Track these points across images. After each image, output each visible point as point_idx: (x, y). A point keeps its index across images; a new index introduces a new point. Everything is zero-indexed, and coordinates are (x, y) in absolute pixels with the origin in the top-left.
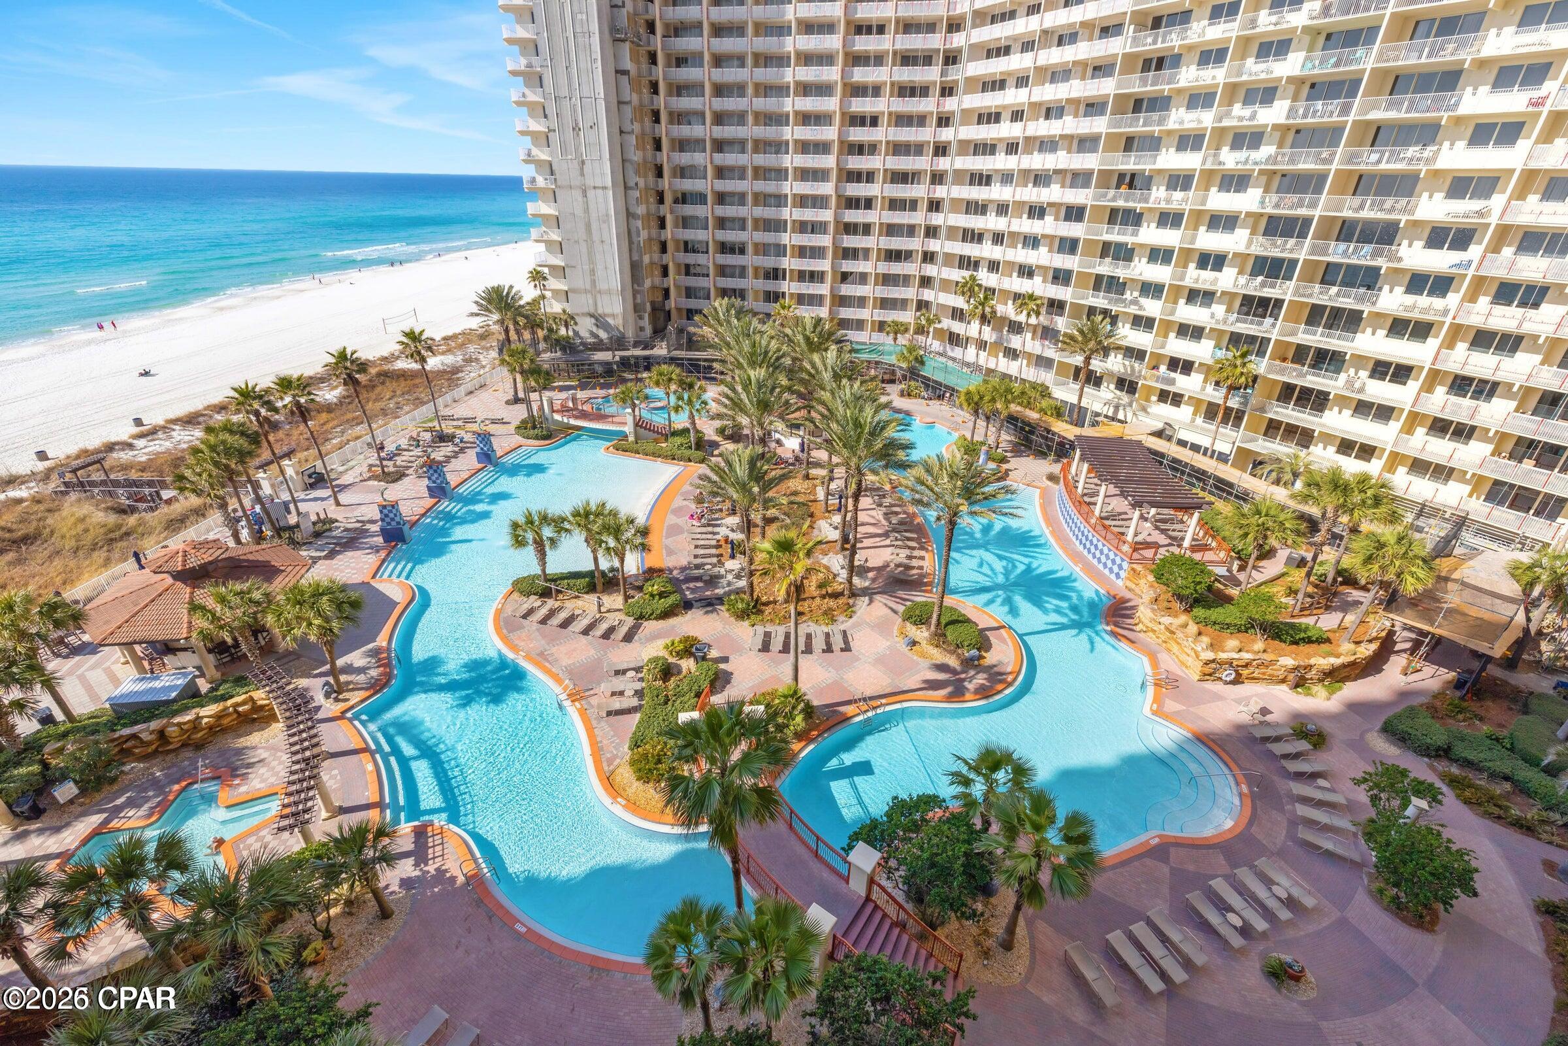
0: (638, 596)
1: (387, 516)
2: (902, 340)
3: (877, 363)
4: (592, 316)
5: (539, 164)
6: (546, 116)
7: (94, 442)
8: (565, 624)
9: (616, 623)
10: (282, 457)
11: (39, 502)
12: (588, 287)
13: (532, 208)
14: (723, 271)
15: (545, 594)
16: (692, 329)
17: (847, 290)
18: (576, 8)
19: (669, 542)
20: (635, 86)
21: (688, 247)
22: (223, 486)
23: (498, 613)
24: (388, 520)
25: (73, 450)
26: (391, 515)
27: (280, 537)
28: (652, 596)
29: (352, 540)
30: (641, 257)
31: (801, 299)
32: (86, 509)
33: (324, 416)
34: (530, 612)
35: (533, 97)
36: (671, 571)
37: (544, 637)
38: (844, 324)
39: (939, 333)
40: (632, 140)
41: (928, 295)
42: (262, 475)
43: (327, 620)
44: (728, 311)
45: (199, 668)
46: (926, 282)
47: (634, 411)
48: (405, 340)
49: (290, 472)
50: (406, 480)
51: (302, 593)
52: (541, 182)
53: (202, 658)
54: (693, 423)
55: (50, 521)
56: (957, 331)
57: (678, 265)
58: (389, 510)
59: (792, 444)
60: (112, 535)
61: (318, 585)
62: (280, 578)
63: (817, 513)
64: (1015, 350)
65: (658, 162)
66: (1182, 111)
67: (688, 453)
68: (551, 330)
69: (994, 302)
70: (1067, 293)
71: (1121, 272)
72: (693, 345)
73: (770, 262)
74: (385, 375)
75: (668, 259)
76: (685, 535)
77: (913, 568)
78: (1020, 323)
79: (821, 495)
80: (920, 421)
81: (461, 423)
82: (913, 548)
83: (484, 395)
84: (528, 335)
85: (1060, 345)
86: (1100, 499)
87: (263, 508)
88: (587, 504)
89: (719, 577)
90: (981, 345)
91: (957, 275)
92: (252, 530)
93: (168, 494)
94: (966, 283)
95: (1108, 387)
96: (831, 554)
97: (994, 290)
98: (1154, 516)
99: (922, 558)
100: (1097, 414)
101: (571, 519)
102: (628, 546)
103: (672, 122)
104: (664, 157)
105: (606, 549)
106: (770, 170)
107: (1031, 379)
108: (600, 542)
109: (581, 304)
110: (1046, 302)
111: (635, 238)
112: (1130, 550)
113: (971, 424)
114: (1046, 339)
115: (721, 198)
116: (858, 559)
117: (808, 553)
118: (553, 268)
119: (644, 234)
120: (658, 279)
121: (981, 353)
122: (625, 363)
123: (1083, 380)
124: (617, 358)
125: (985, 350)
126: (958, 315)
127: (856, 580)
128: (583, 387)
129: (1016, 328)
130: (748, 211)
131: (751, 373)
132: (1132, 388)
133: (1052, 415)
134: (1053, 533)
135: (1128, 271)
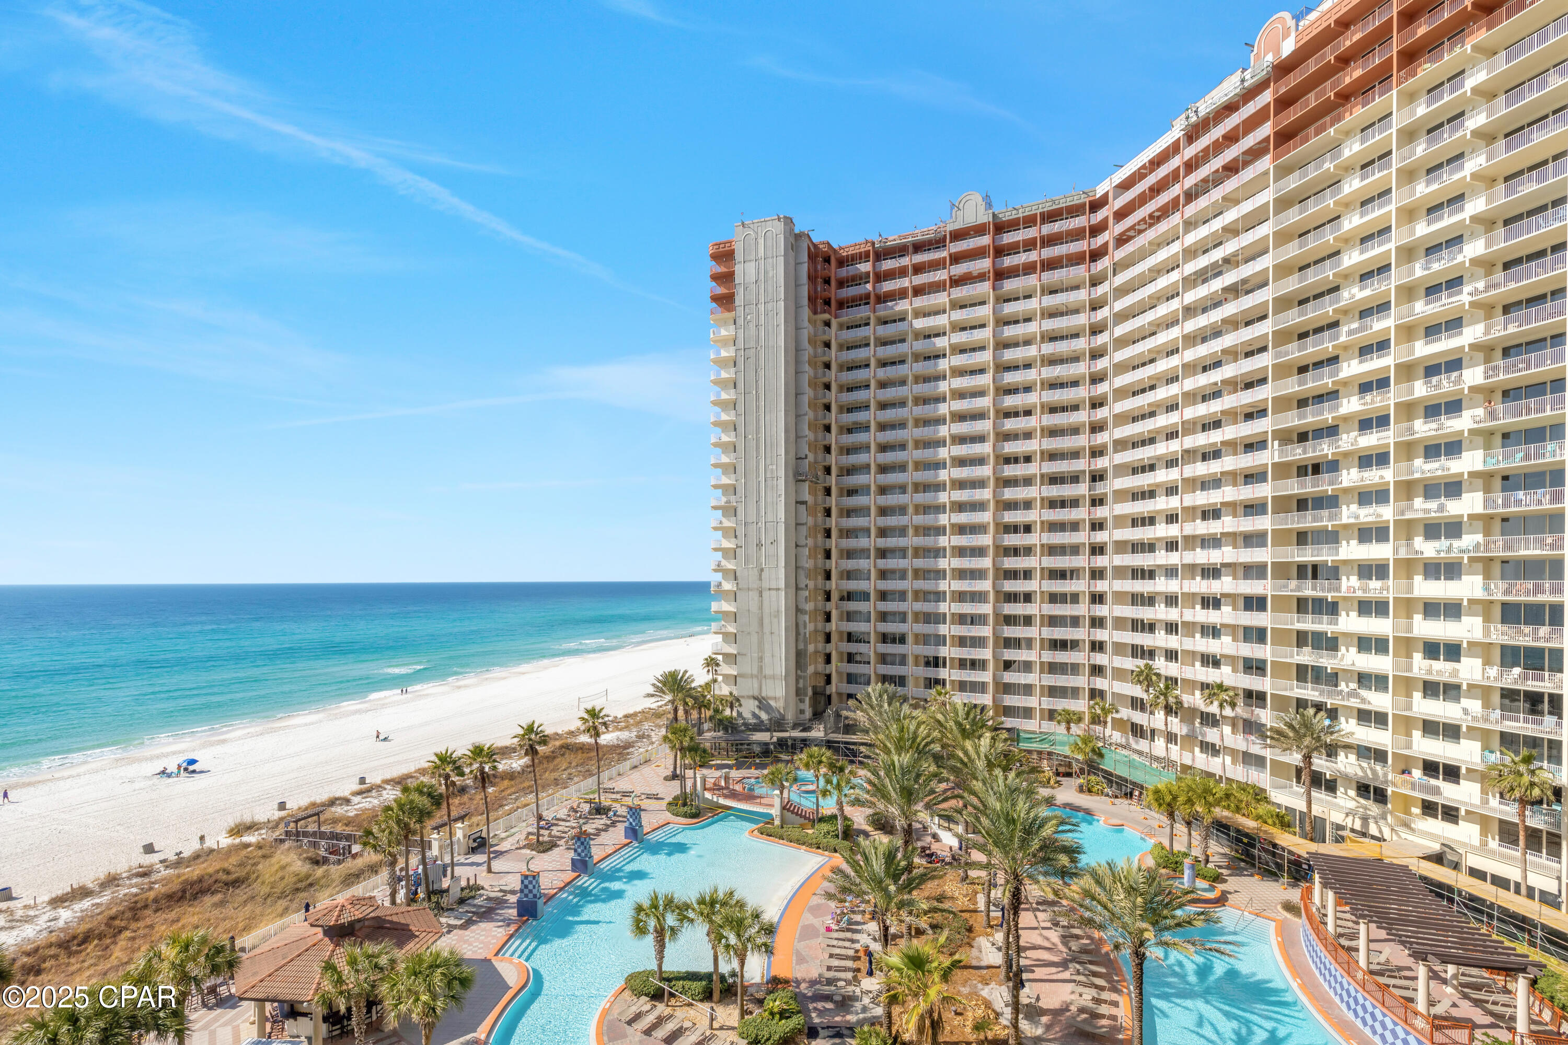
0: (756, 1012)
1: (526, 887)
2: (1076, 730)
3: (1050, 754)
4: (755, 698)
5: (726, 572)
6: (736, 537)
7: (322, 796)
8: (671, 1039)
10: (456, 820)
11: (260, 848)
12: (755, 672)
13: (715, 607)
14: (883, 659)
15: (657, 996)
16: (845, 713)
17: (1010, 677)
18: (769, 462)
19: (801, 946)
20: (811, 512)
21: (850, 637)
22: (399, 843)
23: (604, 1015)
24: (526, 891)
25: (304, 802)
26: (530, 887)
27: (429, 901)
28: (772, 1014)
29: (488, 912)
30: (806, 646)
31: (963, 686)
32: (293, 856)
33: (506, 783)
34: (637, 1018)
35: (727, 524)
36: (798, 983)
38: (1009, 711)
39: (1119, 724)
40: (806, 551)
41: (1101, 683)
42: (435, 836)
43: (435, 997)
44: (881, 696)
45: (309, 1039)
46: (1097, 671)
47: (782, 793)
48: (586, 716)
49: (459, 834)
50: (556, 851)
51: (421, 961)
52: (725, 586)
53: (316, 1027)
54: (841, 809)
55: (260, 867)
56: (1139, 722)
57: (841, 654)
58: (530, 880)
59: (949, 840)
60: (299, 885)
62: (411, 945)
63: (977, 927)
64: (1213, 745)
65: (828, 568)
66: (1354, 507)
67: (834, 842)
68: (716, 711)
69: (1178, 692)
70: (1264, 684)
71: (1327, 662)
72: (850, 728)
73: (929, 651)
74: (567, 748)
75: (831, 648)
76: (820, 939)
77: (1103, 1016)
78: (1214, 715)
79: (981, 904)
80: (1105, 822)
81: (618, 796)
82: (1102, 989)
83: (646, 770)
84: (695, 715)
85: (1269, 741)
86: (1362, 943)
87: (425, 870)
88: (716, 891)
89: (853, 998)
90: (1171, 738)
91: (1130, 663)
92: (408, 890)
93: (356, 848)
94: (1142, 672)
95: (1346, 794)
96: (993, 985)
97: (1176, 680)
98: (1455, 976)
99: (1115, 1004)
100: (1340, 827)
101: (696, 906)
102: (749, 946)
103: (841, 537)
104: (833, 564)
105: (727, 946)
106: (929, 571)
107: (1240, 779)
108: (720, 937)
109: (746, 688)
110: (1241, 693)
111: (802, 631)
112: (1428, 1028)
113: (1168, 829)
114: (1251, 733)
115: (883, 596)
116: (1027, 995)
117: (946, 976)
118: (726, 656)
119: (810, 627)
120: (821, 667)
121: (1171, 746)
122: (782, 744)
123: (1307, 783)
124: (775, 739)
125: (1176, 744)
126: (1137, 704)
127: (1024, 1025)
128: (739, 766)
129: (1210, 720)
130: (910, 606)
131: (896, 758)
132: (1380, 796)
133: (1274, 824)
134: (1303, 987)
135: (1335, 661)
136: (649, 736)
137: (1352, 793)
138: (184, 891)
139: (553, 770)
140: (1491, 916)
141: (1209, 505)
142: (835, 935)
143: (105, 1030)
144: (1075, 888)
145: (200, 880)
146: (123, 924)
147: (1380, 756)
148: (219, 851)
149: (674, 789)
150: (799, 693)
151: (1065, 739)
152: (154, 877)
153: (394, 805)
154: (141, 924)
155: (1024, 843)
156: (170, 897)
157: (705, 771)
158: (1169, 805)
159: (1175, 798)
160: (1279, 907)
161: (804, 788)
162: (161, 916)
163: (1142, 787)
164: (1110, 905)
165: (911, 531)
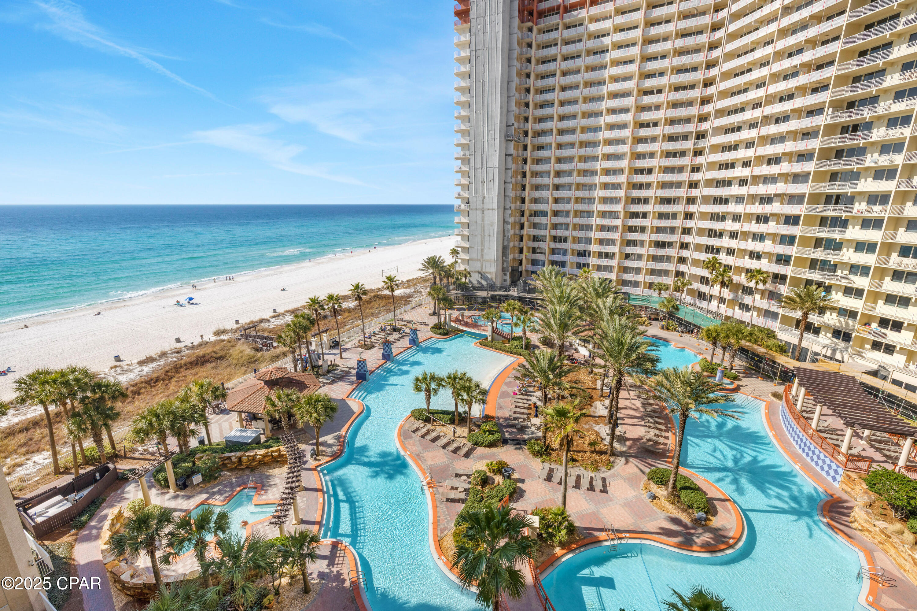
0: (477, 430)
1: (360, 366)
2: (664, 294)
3: (647, 307)
4: (479, 272)
5: (462, 198)
6: (469, 177)
7: (256, 318)
8: (434, 440)
9: (462, 445)
10: (323, 332)
11: (230, 342)
12: (479, 258)
13: (456, 219)
14: (553, 251)
15: (427, 420)
16: (529, 282)
17: (628, 263)
18: (490, 128)
19: (500, 401)
20: (515, 161)
21: (535, 238)
22: (295, 343)
23: (401, 427)
24: (360, 368)
25: (248, 320)
26: (362, 366)
27: (313, 370)
28: (485, 432)
29: (342, 377)
30: (508, 243)
31: (599, 268)
32: (245, 346)
33: (347, 314)
34: (417, 429)
35: (464, 169)
36: (499, 419)
37: (421, 445)
38: (625, 283)
39: (691, 292)
40: (510, 186)
41: (683, 268)
42: (313, 339)
43: (319, 415)
44: (551, 273)
45: (264, 430)
46: (682, 260)
47: (492, 324)
48: (386, 280)
49: (325, 339)
50: (374, 349)
51: (311, 399)
52: (463, 207)
53: (266, 425)
54: (525, 333)
55: (231, 351)
56: (703, 291)
57: (528, 248)
58: (362, 363)
59: (583, 352)
60: (250, 360)
61: (319, 396)
62: (306, 391)
63: (595, 396)
64: (747, 305)
65: (523, 196)
66: (876, 155)
67: (520, 350)
68: (457, 279)
69: (731, 274)
70: (788, 270)
71: (832, 257)
72: (532, 290)
73: (582, 247)
74: (377, 297)
75: (523, 244)
76: (511, 398)
77: (660, 443)
78: (751, 288)
79: (599, 386)
80: (674, 346)
81: (405, 323)
82: (661, 430)
83: (420, 310)
84: (445, 281)
85: (783, 304)
86: (816, 416)
87: (310, 356)
88: (457, 372)
89: (526, 427)
90: (722, 300)
91: (704, 256)
92: (302, 365)
93: (275, 344)
94: (710, 261)
95: (825, 335)
96: (601, 425)
97: (731, 267)
98: (868, 436)
99: (667, 438)
100: (816, 354)
101: (446, 379)
102: (474, 400)
103: (532, 177)
104: (526, 194)
105: (462, 400)
106: (585, 199)
107: (760, 325)
108: (459, 395)
109: (474, 266)
110: (771, 275)
111: (506, 234)
112: (845, 460)
113: (711, 351)
114: (772, 299)
115: (556, 214)
116: (619, 431)
117: (577, 420)
118: (463, 248)
119: (512, 232)
120: (516, 255)
121: (721, 305)
122: (493, 298)
123: (802, 329)
124: (489, 295)
125: (724, 304)
126: (704, 280)
127: (616, 445)
128: (469, 309)
129: (748, 291)
130: (570, 220)
131: (558, 308)
132: (847, 337)
133: (776, 351)
134: (775, 436)
135: (837, 257)
136: (421, 292)
137: (829, 335)
138: (197, 361)
139: (371, 308)
140: (899, 406)
141: (775, 154)
142: (519, 397)
143: (172, 421)
144: (652, 380)
145: (204, 356)
146: (172, 374)
147: (853, 314)
148: (211, 343)
149: (434, 320)
150: (504, 270)
151: (657, 299)
152: (183, 354)
153: (291, 324)
154: (180, 375)
155: (627, 356)
156: (191, 363)
157: (451, 311)
158: (714, 338)
159: (718, 334)
160: (770, 395)
161: (505, 322)
162: (189, 372)
163: (699, 328)
164: (672, 390)
165: (575, 173)
